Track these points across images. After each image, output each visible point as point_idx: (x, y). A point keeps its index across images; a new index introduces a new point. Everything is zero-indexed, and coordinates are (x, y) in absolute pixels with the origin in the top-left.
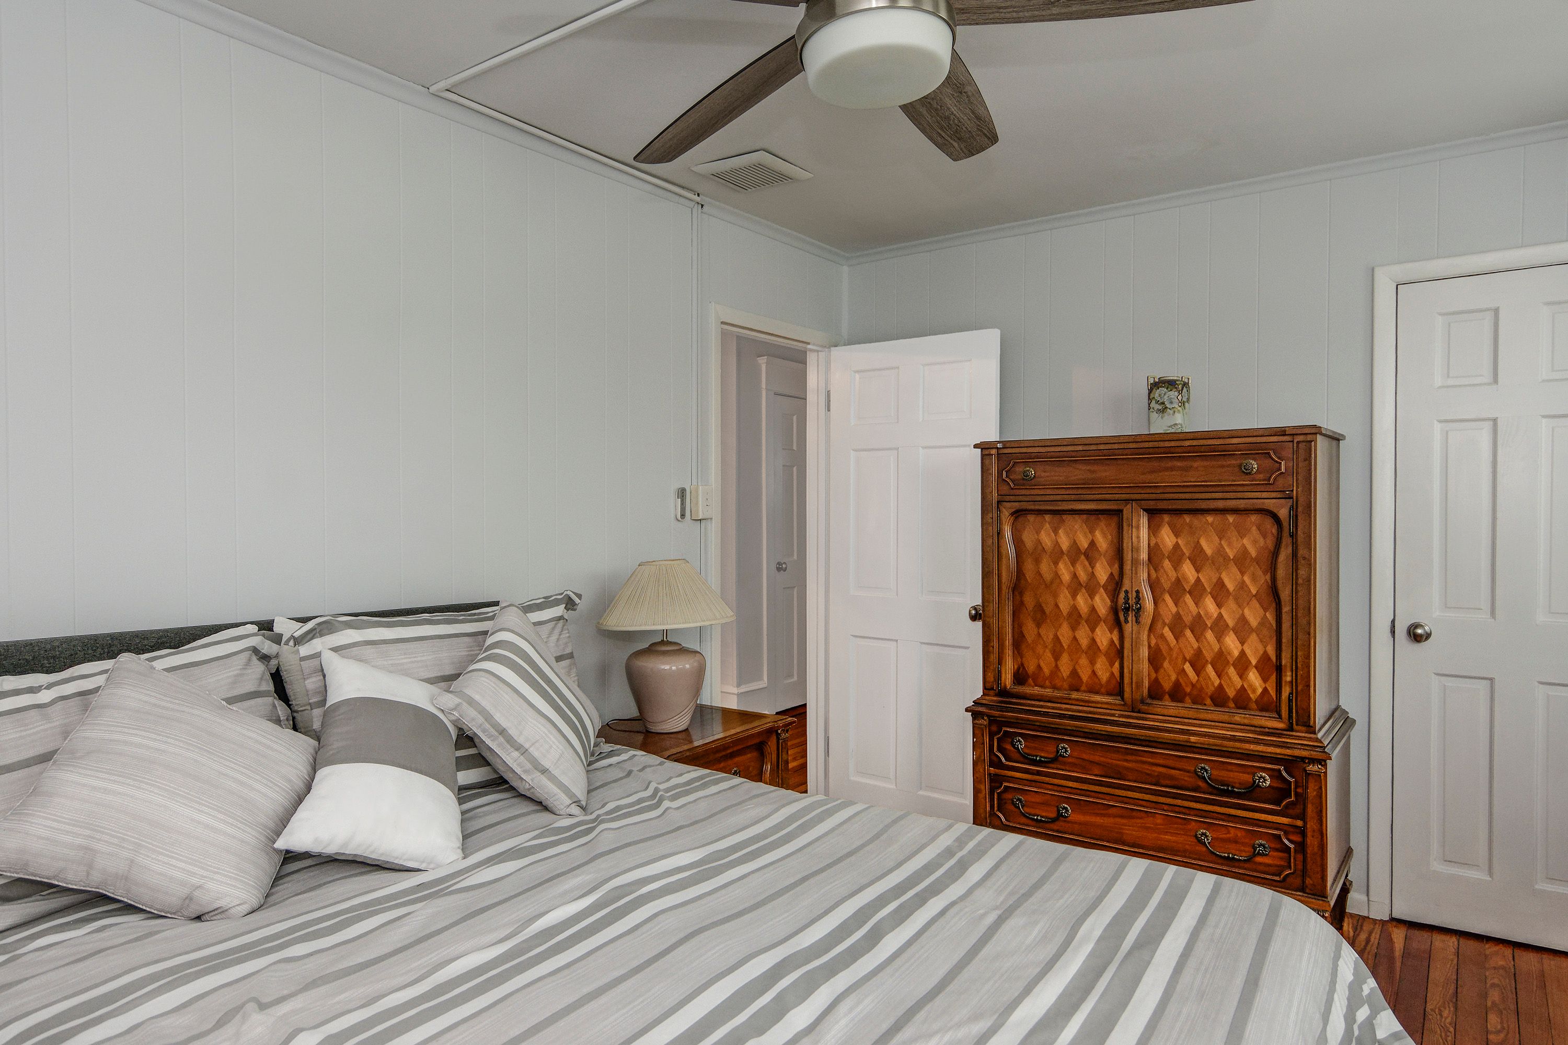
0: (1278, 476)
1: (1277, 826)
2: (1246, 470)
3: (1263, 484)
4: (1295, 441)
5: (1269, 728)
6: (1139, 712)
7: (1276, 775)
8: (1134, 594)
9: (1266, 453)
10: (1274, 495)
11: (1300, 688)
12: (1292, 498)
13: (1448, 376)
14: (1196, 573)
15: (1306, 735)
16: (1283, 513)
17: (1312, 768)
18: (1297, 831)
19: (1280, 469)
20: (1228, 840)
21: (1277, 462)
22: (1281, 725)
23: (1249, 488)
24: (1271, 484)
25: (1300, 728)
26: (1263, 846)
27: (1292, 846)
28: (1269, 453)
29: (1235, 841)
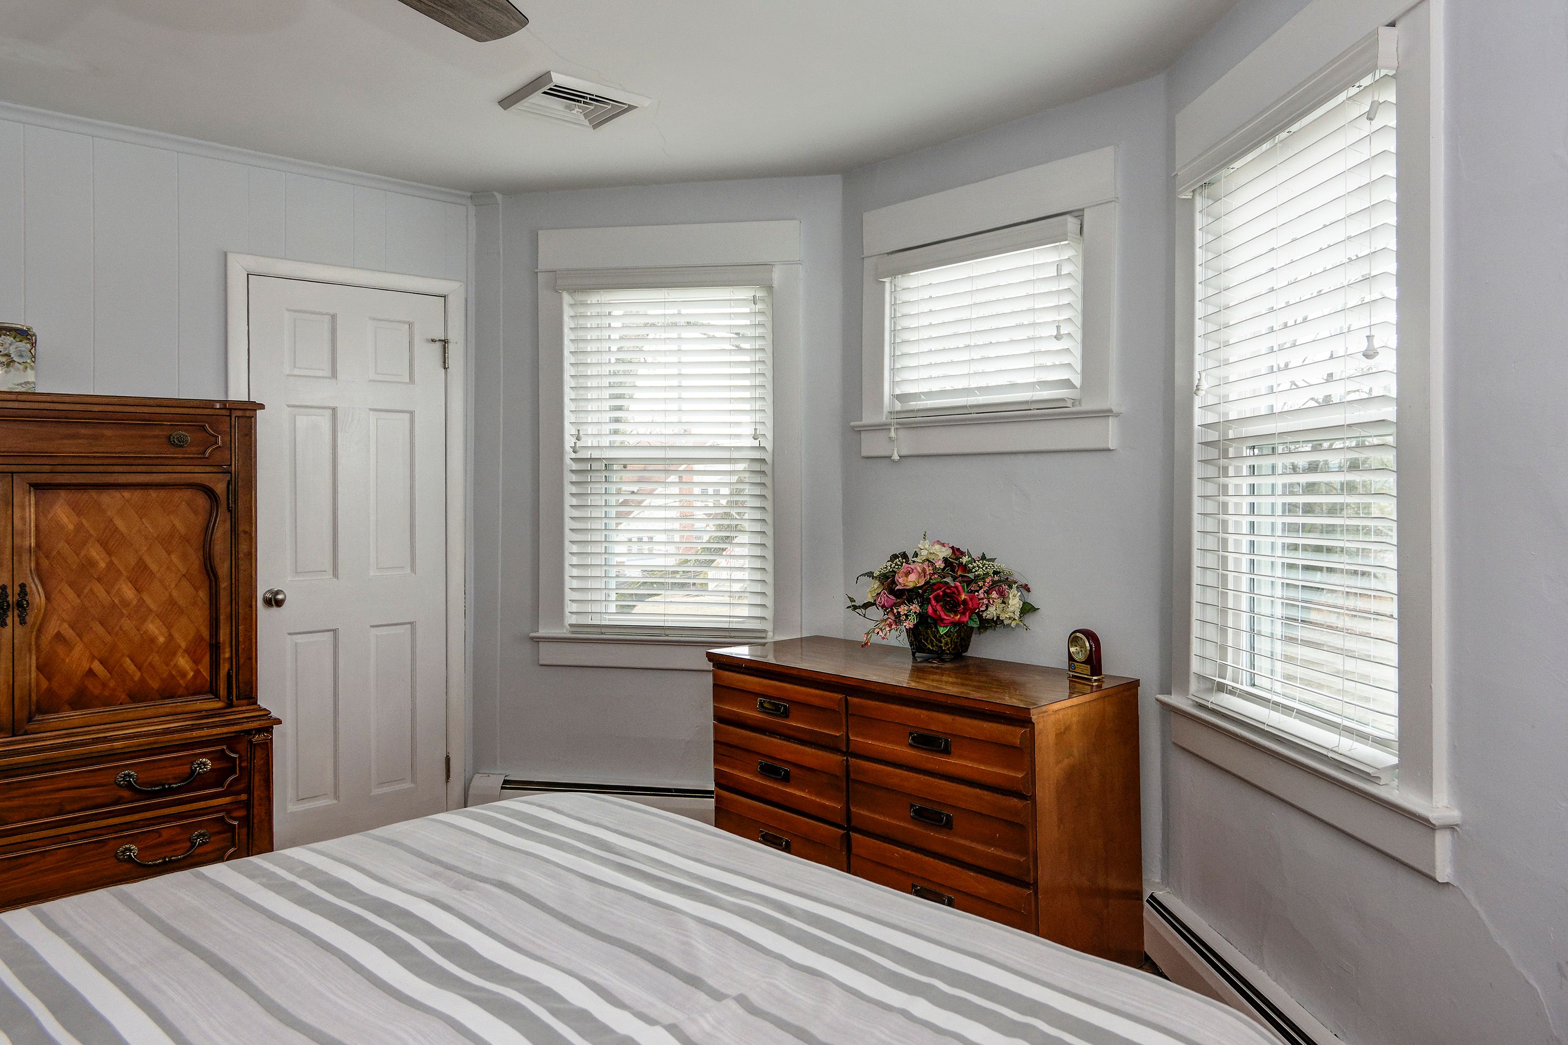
0: (214, 449)
1: (217, 809)
2: (180, 442)
3: (197, 458)
4: (233, 416)
5: (206, 711)
6: (26, 733)
7: (219, 757)
8: (17, 589)
9: (200, 426)
10: (208, 469)
11: (242, 661)
12: (231, 473)
13: (295, 367)
14: (107, 556)
15: (248, 708)
16: (220, 488)
17: (257, 738)
18: (242, 806)
19: (216, 443)
20: (161, 845)
21: (213, 436)
22: (220, 705)
23: (179, 462)
24: (207, 458)
25: (241, 702)
26: (203, 835)
27: (236, 823)
28: (203, 426)
29: (170, 842)
